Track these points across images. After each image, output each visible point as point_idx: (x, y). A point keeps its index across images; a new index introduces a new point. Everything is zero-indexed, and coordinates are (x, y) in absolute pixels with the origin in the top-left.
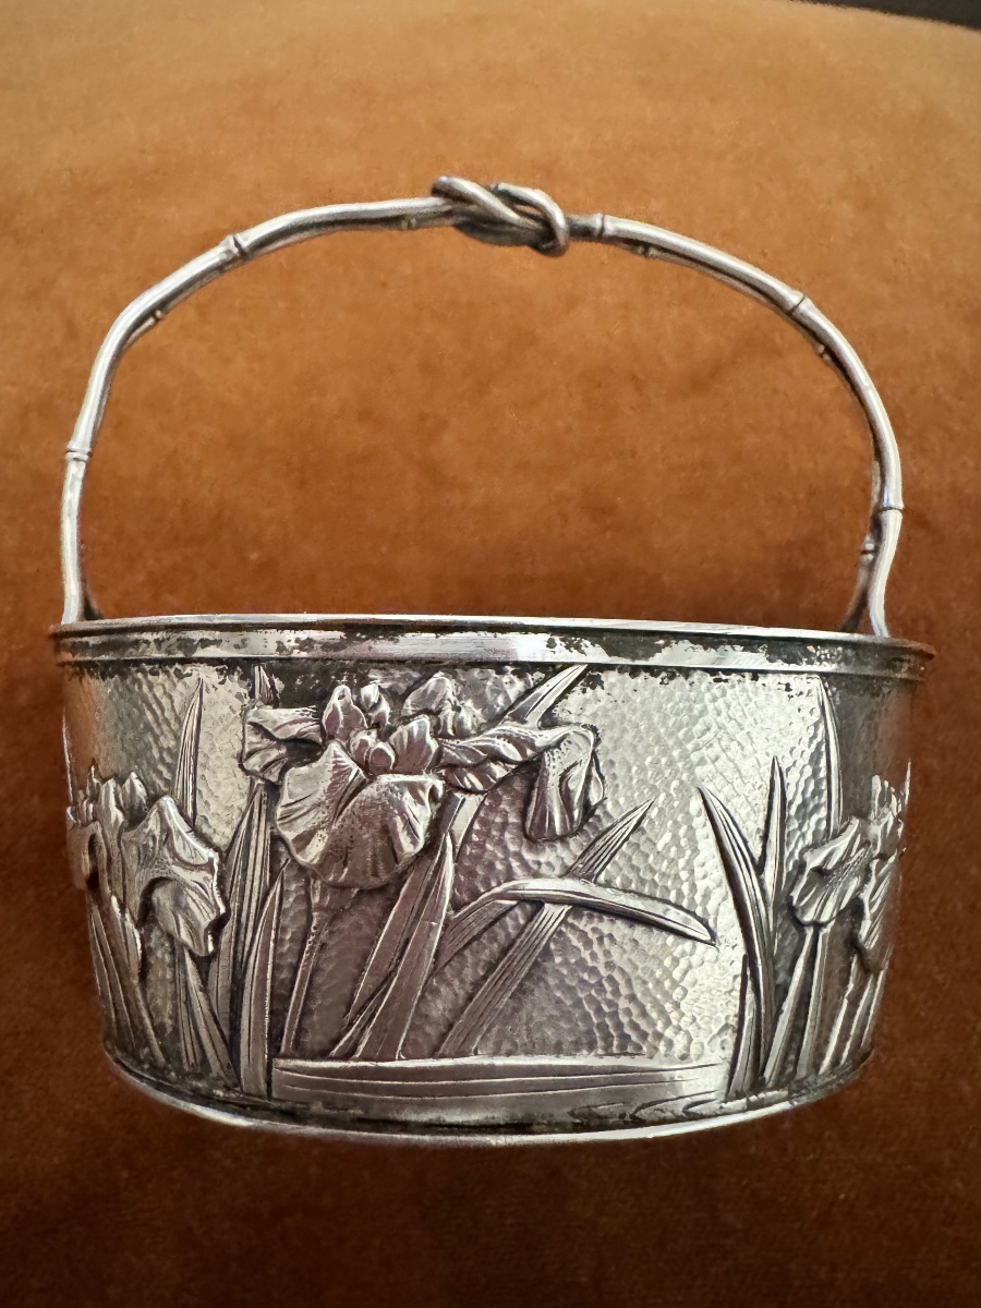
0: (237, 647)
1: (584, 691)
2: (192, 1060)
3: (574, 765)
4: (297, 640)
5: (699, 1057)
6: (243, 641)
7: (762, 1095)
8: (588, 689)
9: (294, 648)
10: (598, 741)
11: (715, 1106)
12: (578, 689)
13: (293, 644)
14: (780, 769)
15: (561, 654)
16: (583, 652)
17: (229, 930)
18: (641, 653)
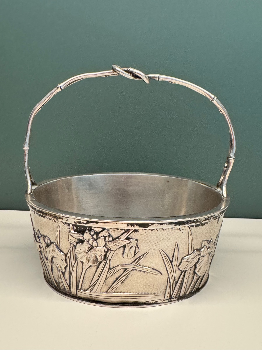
0: (66, 220)
1: (135, 233)
2: (62, 287)
3: (133, 246)
4: (78, 221)
5: (157, 294)
6: (68, 220)
7: (171, 300)
8: (136, 232)
9: (77, 223)
10: (138, 242)
11: (161, 302)
12: (134, 232)
13: (77, 222)
14: (177, 244)
15: (130, 227)
16: (134, 227)
17: (68, 268)
18: (146, 226)
